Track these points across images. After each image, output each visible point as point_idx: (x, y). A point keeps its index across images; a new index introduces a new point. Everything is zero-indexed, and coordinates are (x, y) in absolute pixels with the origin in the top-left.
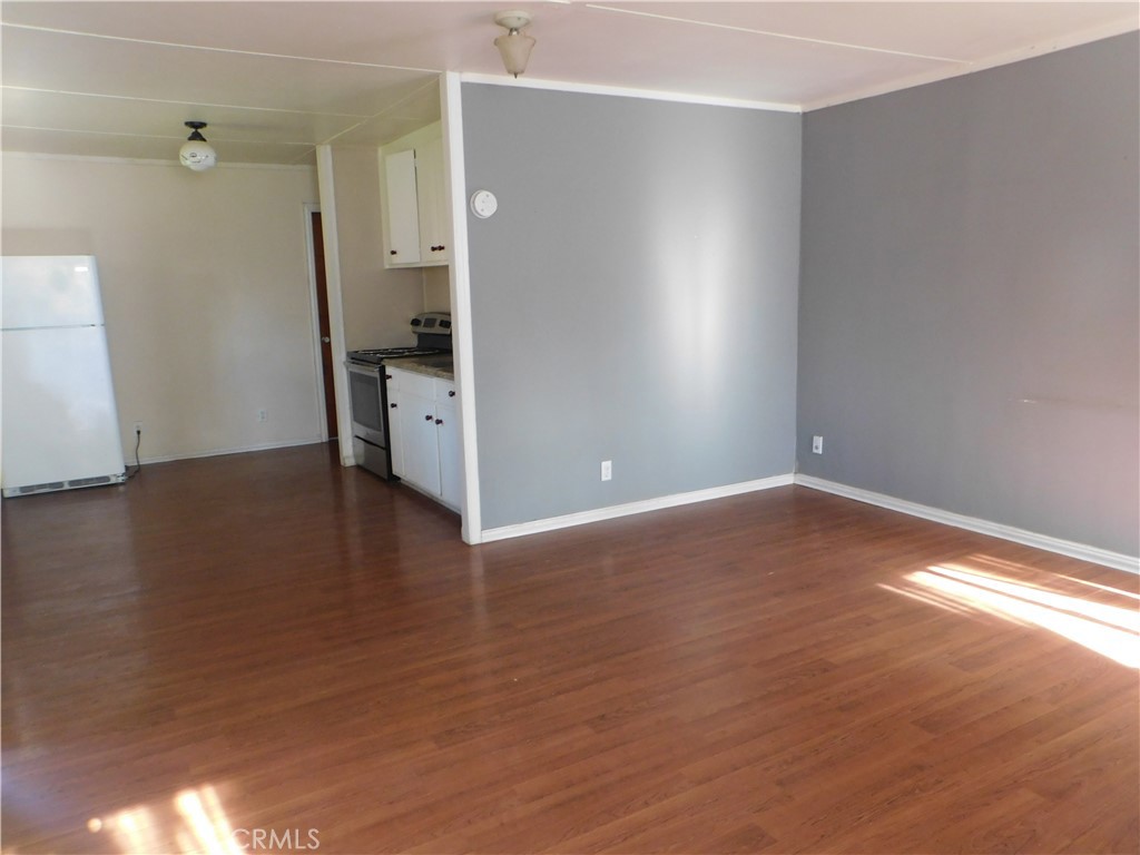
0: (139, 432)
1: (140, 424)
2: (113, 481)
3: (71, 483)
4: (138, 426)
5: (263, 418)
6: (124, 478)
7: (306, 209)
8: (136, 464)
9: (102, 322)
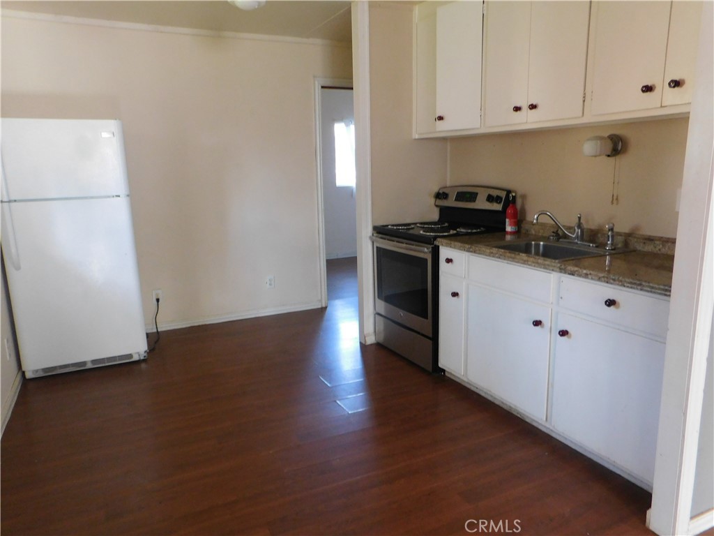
0: (158, 300)
1: (160, 292)
2: (136, 358)
3: (94, 362)
4: (157, 294)
5: (270, 284)
6: (145, 354)
7: (316, 83)
8: (155, 330)
9: (127, 193)
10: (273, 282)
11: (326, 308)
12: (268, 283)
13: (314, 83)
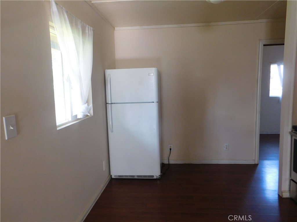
0: (170, 149)
1: (172, 145)
2: (155, 177)
3: (138, 176)
4: (170, 147)
5: (226, 148)
6: (160, 177)
7: (261, 43)
8: (168, 163)
9: (158, 101)
10: (228, 147)
11: (258, 164)
12: (225, 147)
13: (259, 43)
